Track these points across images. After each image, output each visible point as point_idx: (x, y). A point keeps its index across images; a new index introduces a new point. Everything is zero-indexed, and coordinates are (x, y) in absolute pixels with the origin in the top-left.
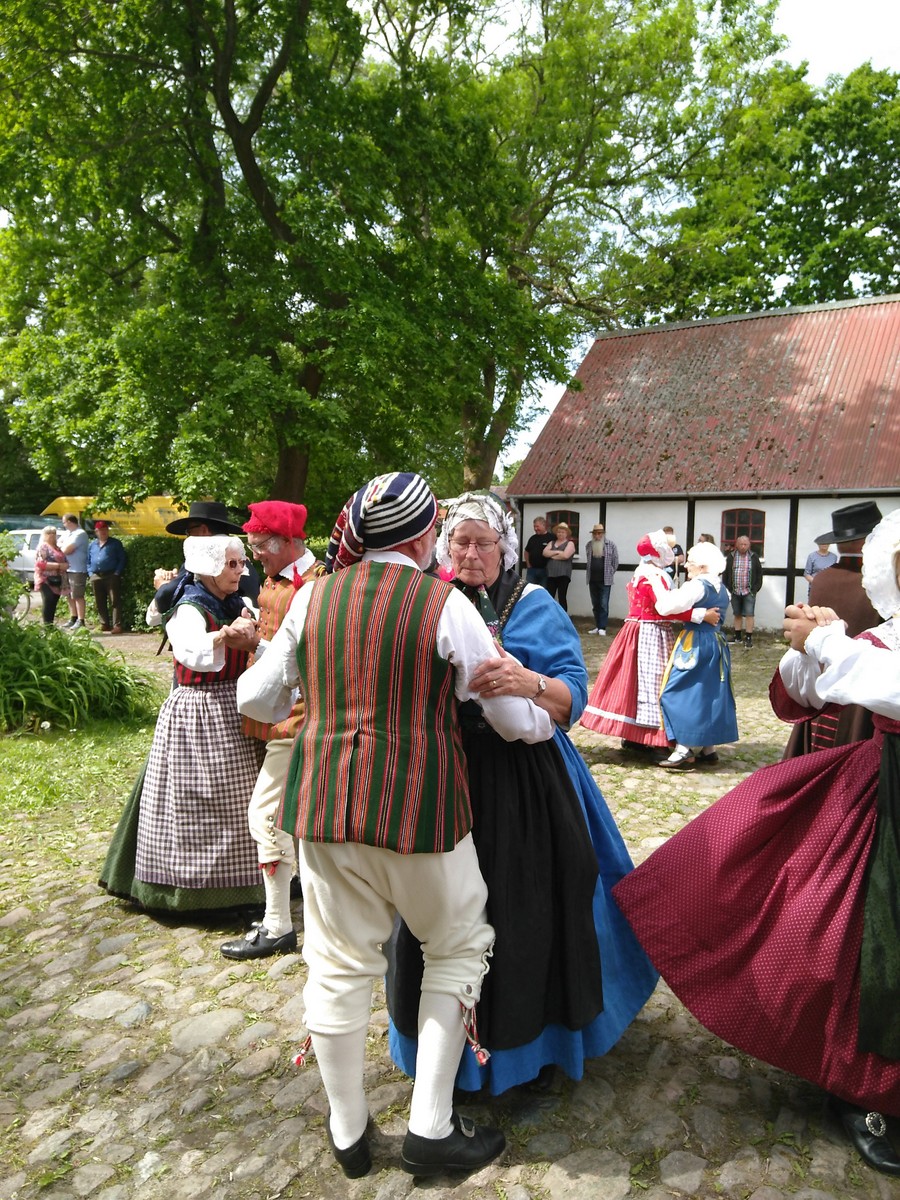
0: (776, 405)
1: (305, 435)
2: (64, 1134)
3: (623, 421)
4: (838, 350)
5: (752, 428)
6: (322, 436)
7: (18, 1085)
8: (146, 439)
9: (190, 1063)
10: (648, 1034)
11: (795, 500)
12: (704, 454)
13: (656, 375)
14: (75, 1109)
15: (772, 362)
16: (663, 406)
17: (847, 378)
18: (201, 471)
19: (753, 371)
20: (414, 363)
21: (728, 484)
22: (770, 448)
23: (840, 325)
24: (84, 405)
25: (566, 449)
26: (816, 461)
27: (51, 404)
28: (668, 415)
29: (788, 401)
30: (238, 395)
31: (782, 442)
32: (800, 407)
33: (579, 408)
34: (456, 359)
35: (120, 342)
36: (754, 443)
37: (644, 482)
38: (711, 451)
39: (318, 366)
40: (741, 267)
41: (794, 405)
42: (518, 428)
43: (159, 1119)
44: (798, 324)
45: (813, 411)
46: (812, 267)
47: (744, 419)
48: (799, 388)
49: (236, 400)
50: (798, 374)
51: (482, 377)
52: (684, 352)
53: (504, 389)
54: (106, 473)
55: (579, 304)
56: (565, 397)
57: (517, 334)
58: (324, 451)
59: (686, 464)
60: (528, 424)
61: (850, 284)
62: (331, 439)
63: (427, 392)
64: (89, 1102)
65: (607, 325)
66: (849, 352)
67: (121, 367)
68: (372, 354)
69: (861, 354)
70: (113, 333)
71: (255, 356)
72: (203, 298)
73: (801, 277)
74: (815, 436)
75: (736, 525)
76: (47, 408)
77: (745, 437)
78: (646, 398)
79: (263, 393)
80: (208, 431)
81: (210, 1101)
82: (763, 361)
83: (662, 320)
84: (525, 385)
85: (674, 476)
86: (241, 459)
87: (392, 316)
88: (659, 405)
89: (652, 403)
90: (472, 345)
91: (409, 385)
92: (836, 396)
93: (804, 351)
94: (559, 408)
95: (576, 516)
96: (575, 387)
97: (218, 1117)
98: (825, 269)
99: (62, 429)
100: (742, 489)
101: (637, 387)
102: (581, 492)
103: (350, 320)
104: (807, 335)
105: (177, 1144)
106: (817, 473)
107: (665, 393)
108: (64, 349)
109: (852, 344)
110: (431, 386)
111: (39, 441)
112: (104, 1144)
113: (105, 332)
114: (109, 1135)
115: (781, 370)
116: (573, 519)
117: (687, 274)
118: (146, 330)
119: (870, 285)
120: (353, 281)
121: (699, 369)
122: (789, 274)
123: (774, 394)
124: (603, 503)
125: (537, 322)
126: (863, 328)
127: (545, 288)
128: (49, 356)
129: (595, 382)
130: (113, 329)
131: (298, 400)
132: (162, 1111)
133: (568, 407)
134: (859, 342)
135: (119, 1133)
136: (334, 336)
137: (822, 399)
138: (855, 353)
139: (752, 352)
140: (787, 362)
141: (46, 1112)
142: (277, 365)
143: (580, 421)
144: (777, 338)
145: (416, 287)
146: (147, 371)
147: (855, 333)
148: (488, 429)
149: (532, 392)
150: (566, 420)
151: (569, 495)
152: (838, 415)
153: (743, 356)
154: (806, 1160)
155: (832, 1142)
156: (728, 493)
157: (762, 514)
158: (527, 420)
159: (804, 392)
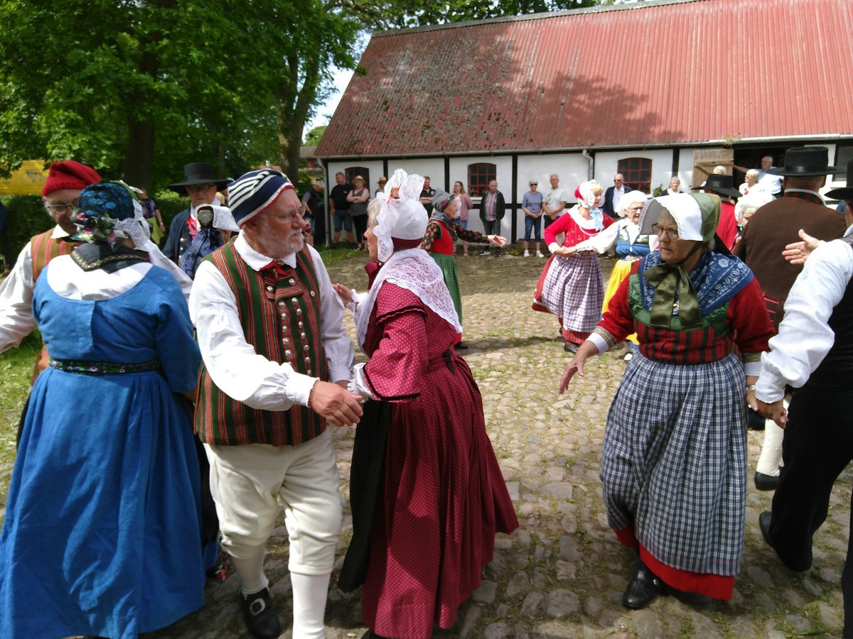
0: (500, 88)
1: (152, 111)
3: (395, 100)
4: (538, 50)
5: (485, 105)
6: (167, 113)
11: (515, 156)
12: (453, 124)
13: (417, 65)
15: (496, 57)
16: (424, 88)
17: (545, 69)
19: (483, 63)
20: (236, 53)
21: (471, 145)
22: (498, 120)
23: (539, 30)
25: (356, 121)
26: (527, 129)
28: (427, 95)
29: (508, 86)
30: (93, 78)
31: (505, 115)
32: (516, 90)
33: (363, 90)
34: (267, 49)
36: (487, 116)
37: (413, 145)
38: (458, 122)
39: (156, 55)
41: (512, 88)
42: (317, 104)
44: (512, 28)
45: (524, 93)
47: (479, 98)
48: (515, 76)
50: (514, 66)
51: (287, 64)
52: (436, 48)
53: (305, 74)
55: (357, 8)
56: (352, 82)
57: (314, 31)
58: (170, 125)
59: (442, 132)
60: (324, 100)
62: (175, 115)
65: (379, 25)
66: (545, 52)
68: (201, 47)
69: (553, 52)
71: (104, 46)
74: (526, 111)
75: (477, 175)
77: (481, 111)
78: (411, 83)
79: (113, 77)
82: (490, 56)
83: (416, 22)
84: (320, 72)
85: (434, 140)
87: (214, 15)
88: (420, 88)
89: (415, 86)
90: (279, 38)
92: (538, 82)
93: (517, 49)
94: (349, 90)
95: (367, 170)
96: (360, 72)
100: (480, 149)
101: (404, 74)
102: (369, 153)
103: (181, 17)
104: (518, 37)
106: (528, 138)
109: (547, 46)
115: (502, 63)
116: (365, 173)
121: (446, 61)
123: (498, 80)
124: (385, 161)
125: (328, 22)
126: (554, 33)
129: (374, 70)
131: (144, 82)
133: (355, 88)
137: (529, 84)
138: (550, 52)
139: (482, 49)
140: (506, 57)
143: (365, 100)
144: (498, 40)
147: (549, 37)
148: (295, 105)
149: (326, 77)
150: (354, 99)
151: (361, 156)
152: (540, 96)
153: (476, 52)
154: (553, 574)
155: (567, 561)
156: (471, 152)
157: (494, 167)
158: (323, 97)
159: (518, 80)
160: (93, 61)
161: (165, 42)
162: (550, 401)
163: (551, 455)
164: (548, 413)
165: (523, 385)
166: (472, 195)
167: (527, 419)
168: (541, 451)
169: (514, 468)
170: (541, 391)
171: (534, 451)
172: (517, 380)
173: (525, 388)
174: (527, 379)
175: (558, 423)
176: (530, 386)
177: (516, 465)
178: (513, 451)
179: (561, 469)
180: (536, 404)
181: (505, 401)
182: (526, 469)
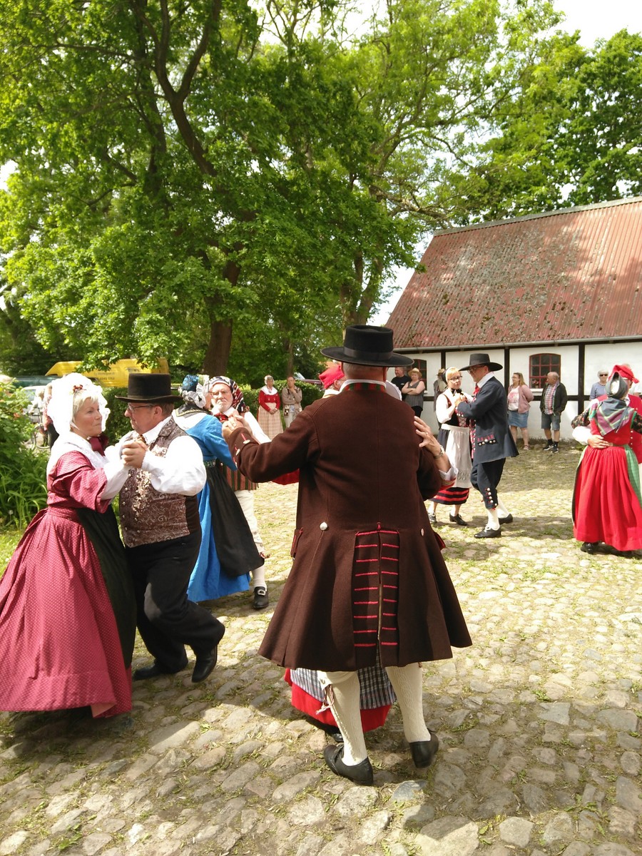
0: (566, 278)
1: (228, 312)
2: (76, 812)
3: (455, 294)
4: (610, 237)
5: (548, 295)
6: (241, 313)
7: (43, 778)
8: (117, 318)
9: (162, 760)
10: (488, 733)
11: (582, 346)
12: (515, 315)
13: (478, 259)
14: (83, 795)
15: (562, 247)
16: (484, 281)
17: (617, 256)
18: (156, 341)
19: (548, 254)
20: (305, 258)
21: (533, 336)
22: (563, 309)
23: (611, 219)
24: (73, 297)
25: (415, 315)
26: (596, 317)
27: (49, 296)
28: (488, 288)
29: (575, 275)
30: (180, 285)
31: (571, 305)
32: (583, 279)
33: (423, 285)
34: (335, 254)
35: (96, 251)
36: (551, 306)
37: (472, 337)
38: (520, 313)
39: (236, 262)
40: (537, 180)
41: (579, 277)
42: (380, 302)
43: (142, 800)
44: (580, 219)
45: (593, 281)
46: (588, 178)
47: (543, 289)
48: (582, 265)
49: (179, 289)
50: (582, 255)
51: (354, 266)
52: (498, 243)
53: (369, 274)
54: (89, 343)
55: (421, 211)
56: (413, 278)
57: (377, 233)
58: (242, 324)
59: (502, 323)
60: (387, 299)
61: (617, 188)
62: (247, 315)
63: (314, 278)
64: (93, 789)
65: (441, 225)
66: (618, 237)
67: (97, 267)
68: (275, 253)
69: (627, 239)
70: (90, 244)
71: (192, 258)
72: (153, 217)
73: (581, 185)
74: (595, 298)
75: (540, 365)
76: (47, 299)
77: (544, 302)
78: (472, 277)
79: (198, 284)
80: (160, 311)
81: (178, 786)
82: (556, 246)
83: (482, 220)
84: (384, 272)
85: (494, 332)
86: (184, 331)
87: (287, 224)
88: (481, 281)
89: (476, 280)
90: (346, 243)
91: (302, 274)
92: (609, 269)
93: (585, 239)
94: (409, 286)
95: (425, 362)
96: (421, 269)
97: (184, 798)
98: (598, 178)
99: (58, 313)
100: (543, 339)
101: (465, 269)
102: (427, 346)
103: (258, 229)
104: (587, 227)
105: (155, 818)
106: (597, 326)
107: (485, 272)
108: (56, 257)
109: (619, 233)
110: (316, 274)
111: (42, 322)
112: (104, 819)
113: (85, 244)
114: (107, 813)
115: (569, 253)
116: (422, 365)
117: (498, 186)
118: (114, 242)
119: (631, 189)
120: (258, 201)
121: (509, 254)
122: (572, 183)
123: (564, 270)
124: (443, 353)
125: (391, 225)
126: (628, 220)
127: (396, 201)
128: (47, 262)
129: (434, 266)
130: (91, 242)
131: (223, 288)
132: (144, 794)
133: (415, 284)
134: (625, 230)
135: (114, 811)
136: (247, 240)
137: (599, 272)
138: (623, 238)
139: (547, 240)
140: (573, 247)
141: (63, 797)
142: (207, 263)
143: (425, 294)
144: (565, 230)
145: (304, 203)
146: (116, 270)
147: (622, 224)
148: (359, 303)
149: (390, 276)
150: (415, 294)
151: (419, 348)
152: (611, 283)
153: (541, 243)
154: (605, 822)
155: (624, 809)
156: (534, 342)
157: (559, 357)
158: (387, 296)
159: (586, 268)
160: (183, 270)
161: (244, 251)
162: (614, 612)
163: (613, 676)
164: (611, 626)
165: (582, 591)
166: (533, 386)
167: (585, 630)
168: (600, 670)
169: (565, 686)
170: (603, 599)
171: (592, 669)
172: (575, 584)
173: (584, 595)
174: (587, 585)
175: (625, 638)
176: (590, 593)
177: (568, 683)
178: (565, 666)
179: (624, 693)
180: (596, 614)
181: (559, 607)
182: (579, 689)
